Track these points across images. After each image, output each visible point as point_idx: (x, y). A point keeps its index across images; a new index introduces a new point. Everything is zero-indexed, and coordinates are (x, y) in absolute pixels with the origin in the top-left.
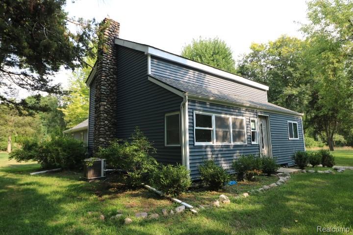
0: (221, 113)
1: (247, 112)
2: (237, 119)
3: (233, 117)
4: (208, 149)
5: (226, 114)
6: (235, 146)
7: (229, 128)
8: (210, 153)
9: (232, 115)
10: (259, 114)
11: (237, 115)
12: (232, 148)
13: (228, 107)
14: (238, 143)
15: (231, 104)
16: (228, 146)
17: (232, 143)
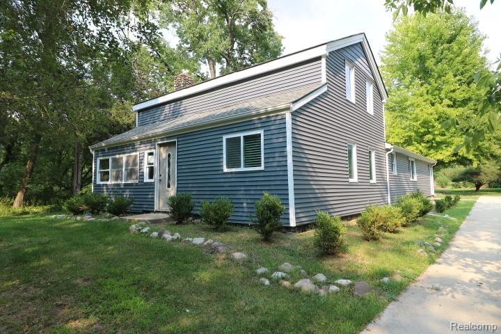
0: (115, 155)
1: (142, 146)
2: (130, 156)
3: (126, 155)
4: (105, 188)
5: (119, 154)
6: (125, 185)
7: (122, 167)
8: (105, 190)
9: (124, 153)
10: (159, 143)
11: (130, 152)
12: (122, 187)
13: (122, 147)
14: (129, 182)
15: (123, 143)
16: (119, 185)
17: (123, 182)
